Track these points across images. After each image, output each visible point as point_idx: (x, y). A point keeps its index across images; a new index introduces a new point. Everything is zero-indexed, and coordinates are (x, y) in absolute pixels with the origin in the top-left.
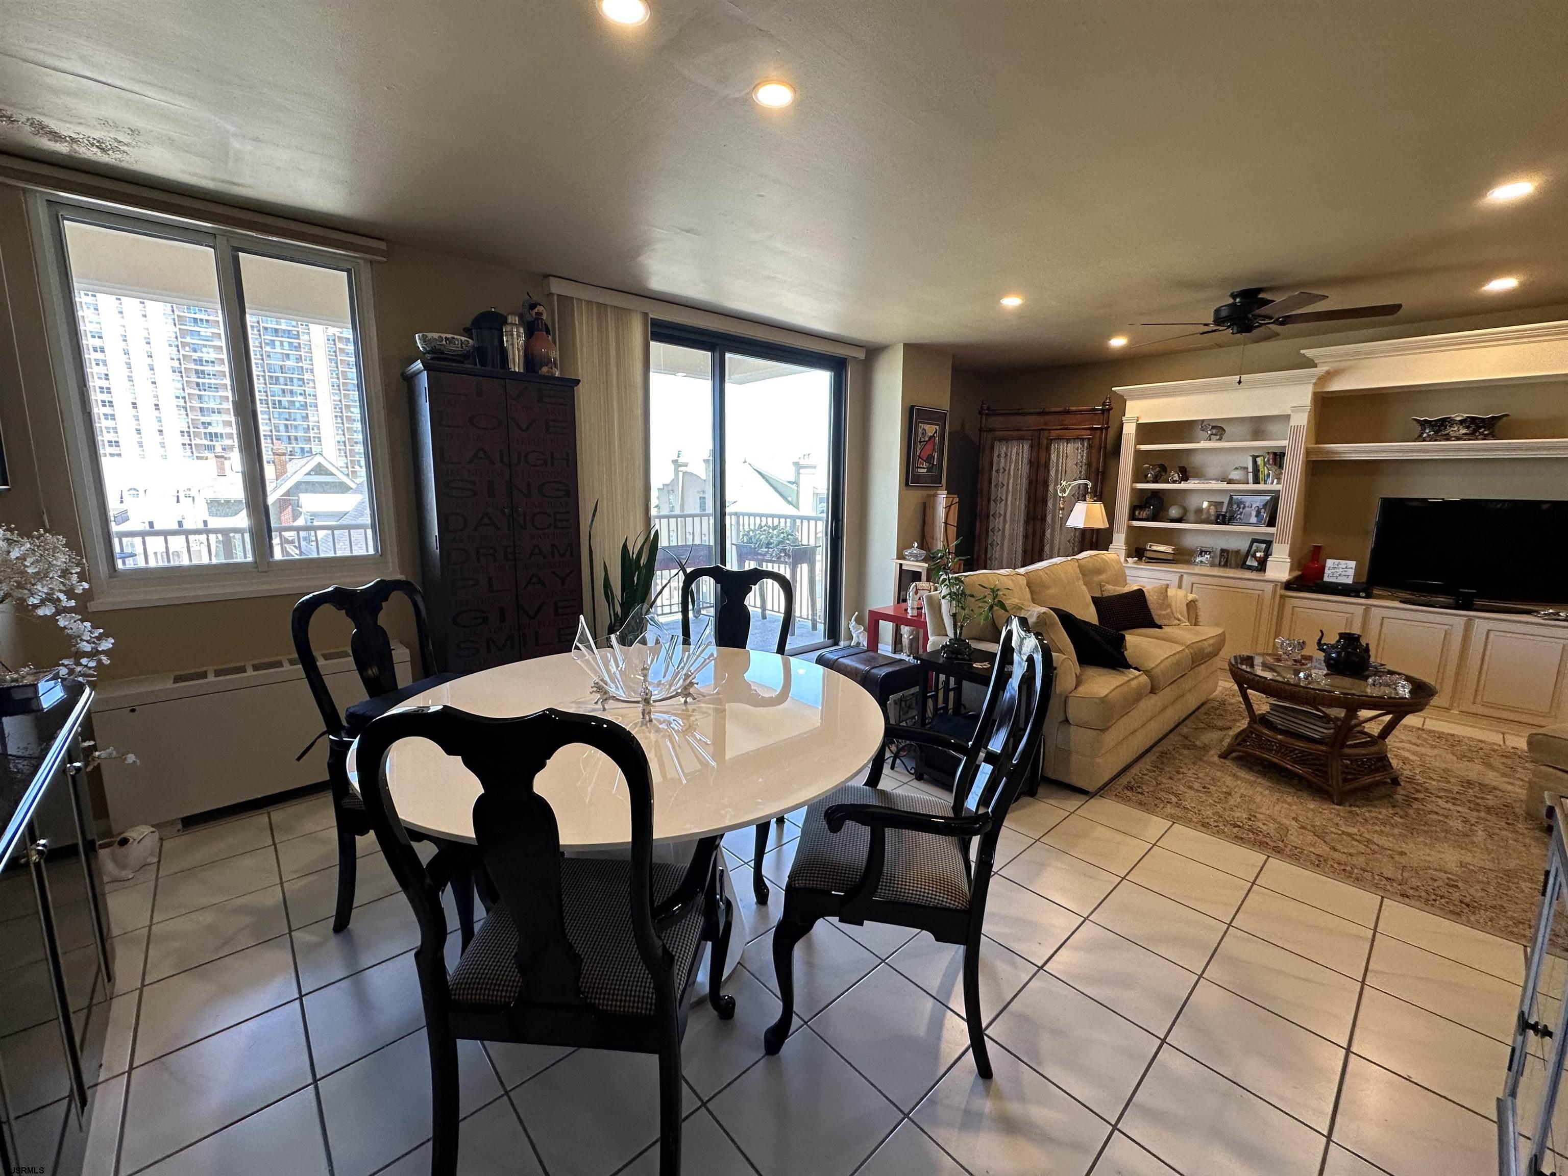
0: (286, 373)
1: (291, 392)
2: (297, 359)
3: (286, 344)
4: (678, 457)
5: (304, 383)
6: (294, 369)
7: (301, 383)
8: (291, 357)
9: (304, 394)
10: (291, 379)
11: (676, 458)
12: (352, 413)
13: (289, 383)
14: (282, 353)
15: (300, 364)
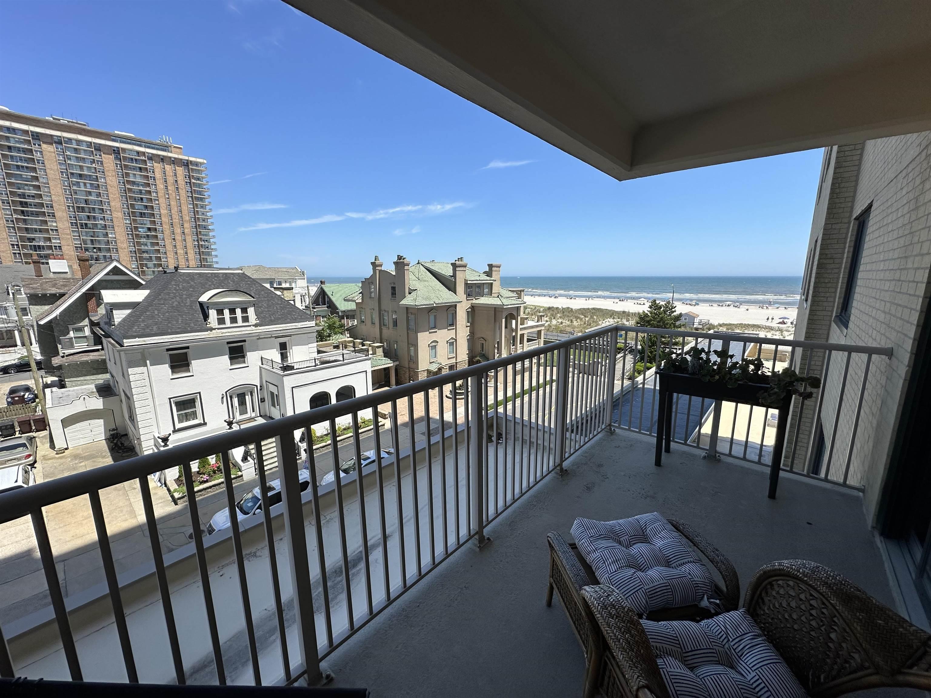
0: (89, 205)
1: (94, 217)
2: (97, 195)
3: (88, 185)
4: (375, 260)
5: (103, 211)
6: (95, 202)
7: (101, 211)
8: (93, 194)
9: (104, 219)
10: (94, 209)
11: (373, 261)
12: (140, 232)
13: (92, 212)
14: (86, 191)
15: (100, 199)
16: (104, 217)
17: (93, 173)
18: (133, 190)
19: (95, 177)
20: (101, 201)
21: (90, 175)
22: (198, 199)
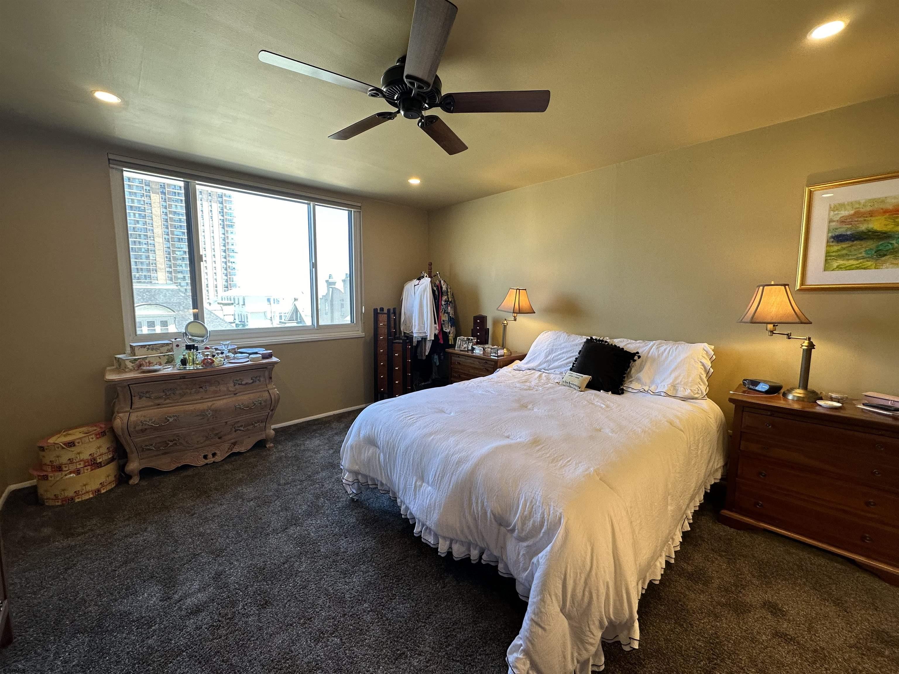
16: (148, 242)
17: (142, 205)
18: (174, 219)
19: (143, 208)
20: (146, 228)
21: (139, 207)
22: (229, 226)
